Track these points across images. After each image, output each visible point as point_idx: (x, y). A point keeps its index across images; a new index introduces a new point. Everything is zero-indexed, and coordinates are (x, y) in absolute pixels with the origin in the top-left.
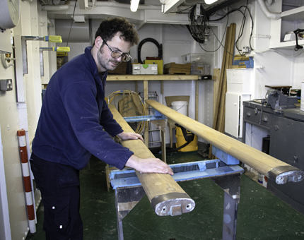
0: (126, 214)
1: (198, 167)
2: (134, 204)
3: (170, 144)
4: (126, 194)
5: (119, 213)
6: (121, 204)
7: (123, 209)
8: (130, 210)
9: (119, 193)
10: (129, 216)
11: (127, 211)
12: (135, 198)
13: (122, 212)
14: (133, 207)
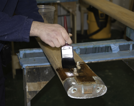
0: (35, 95)
1: (111, 49)
2: (43, 84)
3: (81, 31)
4: (36, 74)
5: (28, 94)
6: (30, 83)
7: (32, 89)
8: (39, 90)
9: (28, 72)
10: (38, 97)
11: (36, 92)
12: (44, 78)
13: (30, 92)
14: (42, 87)
